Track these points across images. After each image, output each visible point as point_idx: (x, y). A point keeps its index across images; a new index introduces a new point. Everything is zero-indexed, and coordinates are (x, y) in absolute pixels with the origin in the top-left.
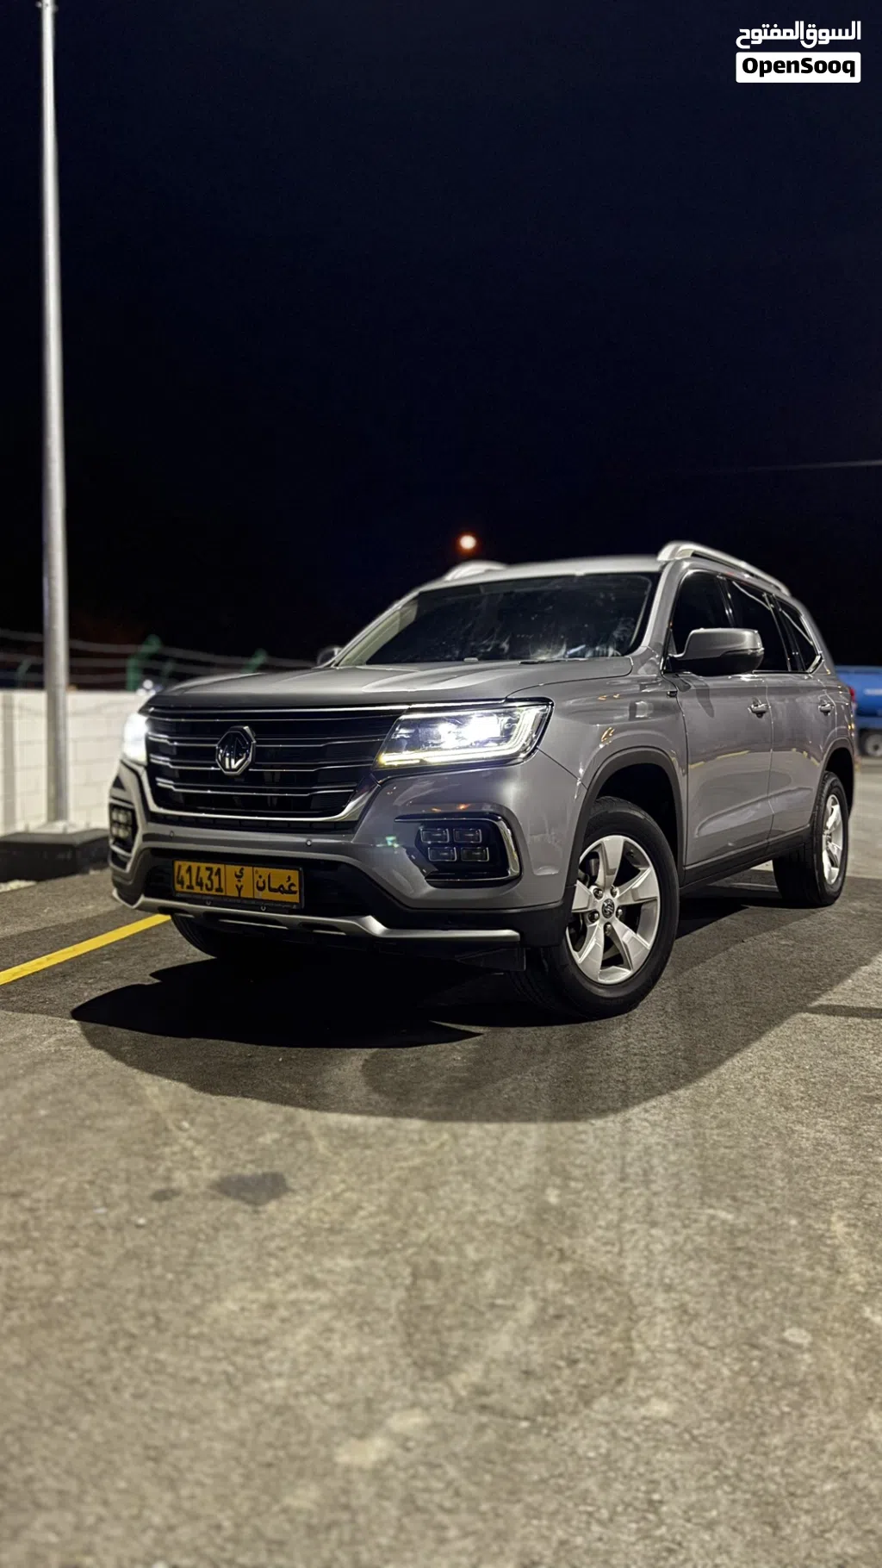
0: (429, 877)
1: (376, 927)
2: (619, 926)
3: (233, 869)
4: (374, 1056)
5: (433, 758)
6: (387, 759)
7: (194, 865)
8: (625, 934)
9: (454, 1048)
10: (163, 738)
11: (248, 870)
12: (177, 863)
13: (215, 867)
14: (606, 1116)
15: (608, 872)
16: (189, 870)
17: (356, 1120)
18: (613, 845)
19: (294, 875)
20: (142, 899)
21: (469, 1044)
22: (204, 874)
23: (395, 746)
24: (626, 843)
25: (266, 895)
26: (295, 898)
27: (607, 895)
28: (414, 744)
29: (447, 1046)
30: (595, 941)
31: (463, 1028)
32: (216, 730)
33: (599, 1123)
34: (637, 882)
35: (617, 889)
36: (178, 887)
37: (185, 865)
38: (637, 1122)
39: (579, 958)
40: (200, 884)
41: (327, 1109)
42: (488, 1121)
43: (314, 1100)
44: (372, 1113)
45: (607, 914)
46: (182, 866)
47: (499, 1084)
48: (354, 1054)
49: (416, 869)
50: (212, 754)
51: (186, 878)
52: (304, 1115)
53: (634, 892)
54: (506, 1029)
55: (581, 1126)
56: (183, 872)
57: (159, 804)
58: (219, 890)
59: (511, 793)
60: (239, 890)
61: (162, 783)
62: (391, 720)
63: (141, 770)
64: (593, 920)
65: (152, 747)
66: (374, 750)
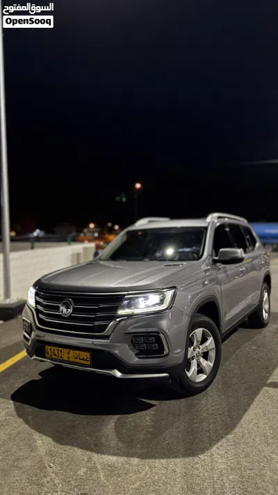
0: (136, 355)
1: (118, 374)
2: (202, 360)
3: (67, 351)
4: (118, 420)
5: (136, 311)
6: (121, 312)
7: (52, 348)
8: (204, 363)
9: (147, 414)
10: (40, 300)
11: (71, 351)
12: (47, 347)
13: (60, 349)
14: (204, 453)
15: (197, 341)
16: (51, 349)
17: (113, 459)
18: (199, 332)
19: (88, 355)
20: (34, 357)
21: (151, 411)
22: (56, 352)
23: (123, 308)
24: (203, 331)
25: (78, 361)
26: (89, 363)
27: (197, 349)
28: (129, 306)
29: (143, 412)
30: (194, 368)
31: (149, 401)
32: (60, 300)
33: (202, 457)
34: (208, 343)
35: (201, 346)
36: (47, 355)
37: (49, 347)
38: (216, 455)
39: (189, 374)
40: (55, 355)
41: (102, 453)
42: (162, 458)
43: (98, 448)
44: (119, 455)
45: (197, 356)
46: (48, 348)
47: (164, 435)
48: (111, 418)
49: (131, 352)
50: (58, 308)
51: (50, 352)
52: (95, 456)
53: (206, 347)
54: (164, 402)
55: (196, 459)
56: (48, 350)
57: (40, 324)
58: (61, 357)
59: (164, 324)
60: (69, 358)
61: (41, 316)
62: (121, 298)
63: (33, 310)
64: (193, 359)
65: (37, 303)
66: (116, 309)
